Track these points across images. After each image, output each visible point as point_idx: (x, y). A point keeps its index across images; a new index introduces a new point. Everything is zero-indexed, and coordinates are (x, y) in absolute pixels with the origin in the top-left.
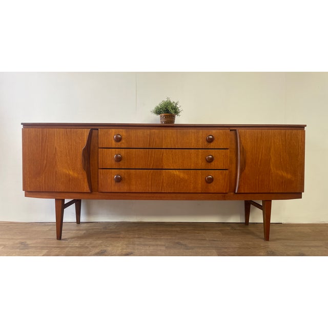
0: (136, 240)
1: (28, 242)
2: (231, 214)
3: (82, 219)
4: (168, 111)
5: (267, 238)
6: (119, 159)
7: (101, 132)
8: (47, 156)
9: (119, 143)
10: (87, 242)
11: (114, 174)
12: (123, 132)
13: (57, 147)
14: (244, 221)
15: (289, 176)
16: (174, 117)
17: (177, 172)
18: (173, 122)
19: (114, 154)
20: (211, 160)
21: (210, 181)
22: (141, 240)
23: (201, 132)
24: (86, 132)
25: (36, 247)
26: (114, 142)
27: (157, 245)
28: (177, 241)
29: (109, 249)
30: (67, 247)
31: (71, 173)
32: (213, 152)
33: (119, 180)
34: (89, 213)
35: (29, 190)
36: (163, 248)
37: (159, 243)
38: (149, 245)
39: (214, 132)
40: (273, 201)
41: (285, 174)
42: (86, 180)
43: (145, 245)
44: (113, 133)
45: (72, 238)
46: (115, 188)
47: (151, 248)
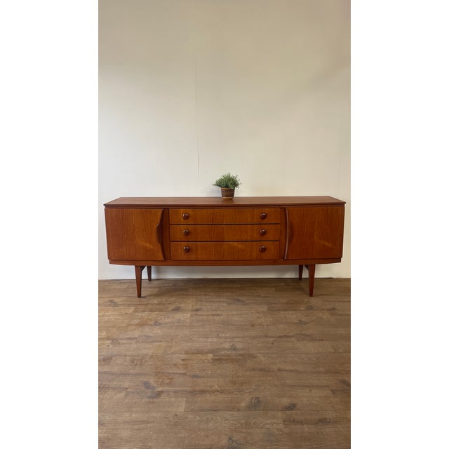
0: (203, 297)
1: (116, 300)
2: (286, 271)
3: (153, 276)
4: (228, 185)
5: (311, 295)
6: (187, 234)
7: (171, 211)
9: (187, 221)
10: (164, 299)
11: (184, 246)
12: (190, 212)
13: (135, 224)
14: (298, 277)
15: (330, 245)
17: (236, 244)
18: (233, 195)
19: (183, 229)
20: (264, 233)
21: (264, 250)
22: (207, 297)
23: (256, 211)
24: (159, 212)
25: (124, 305)
26: (182, 220)
27: (220, 302)
28: (236, 298)
29: (182, 305)
30: (148, 304)
31: (148, 245)
32: (266, 227)
33: (188, 251)
34: (158, 272)
35: (113, 259)
36: (225, 304)
37: (221, 300)
38: (215, 302)
39: (266, 210)
40: (316, 265)
41: (326, 244)
42: (160, 251)
43: (211, 302)
44: (182, 212)
45: (150, 296)
46: (184, 257)
47: (216, 304)
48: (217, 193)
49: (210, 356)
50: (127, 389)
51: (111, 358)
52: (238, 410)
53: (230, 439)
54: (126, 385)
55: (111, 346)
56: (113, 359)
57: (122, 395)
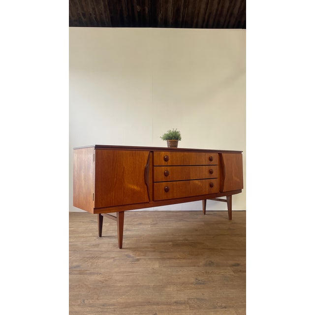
4: (173, 138)
7: (155, 154)
8: (117, 174)
9: (166, 162)
13: (125, 167)
16: (177, 142)
18: (176, 146)
21: (212, 186)
23: (207, 155)
24: (146, 154)
32: (212, 167)
48: (164, 144)
49: (170, 243)
50: (114, 258)
51: (99, 245)
52: (198, 266)
53: (196, 279)
54: (113, 256)
55: (97, 240)
56: (100, 245)
57: (112, 260)
